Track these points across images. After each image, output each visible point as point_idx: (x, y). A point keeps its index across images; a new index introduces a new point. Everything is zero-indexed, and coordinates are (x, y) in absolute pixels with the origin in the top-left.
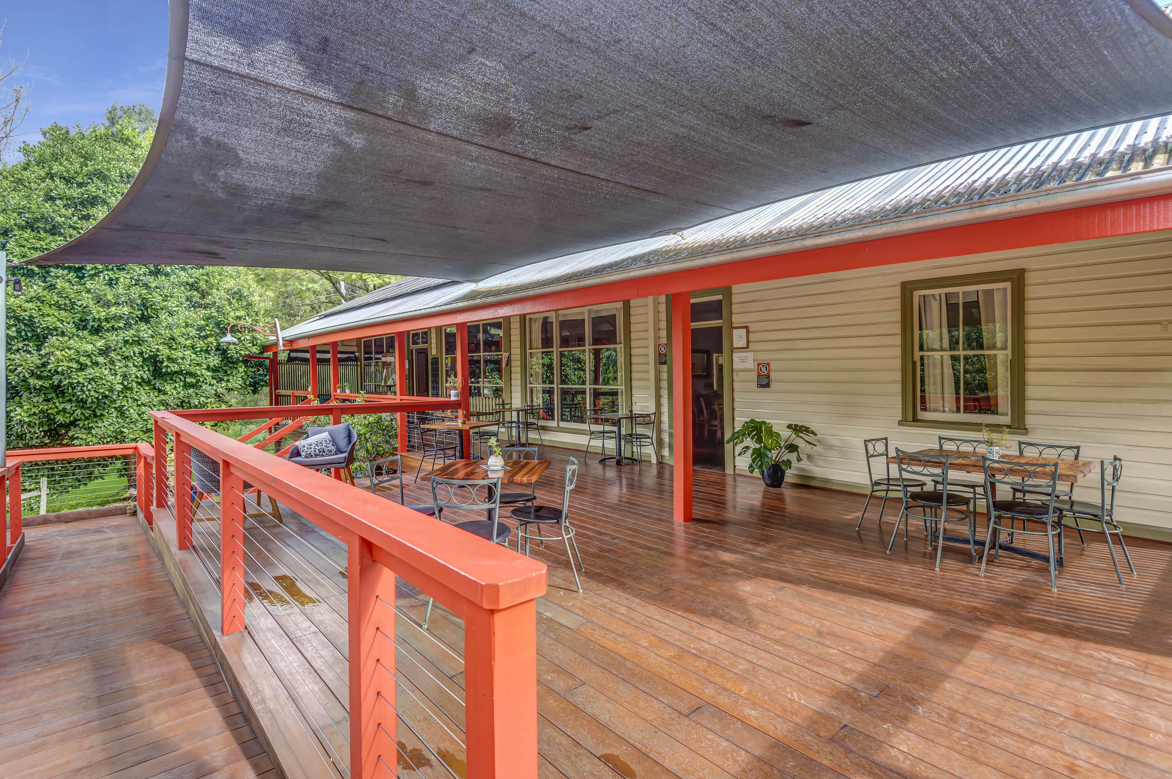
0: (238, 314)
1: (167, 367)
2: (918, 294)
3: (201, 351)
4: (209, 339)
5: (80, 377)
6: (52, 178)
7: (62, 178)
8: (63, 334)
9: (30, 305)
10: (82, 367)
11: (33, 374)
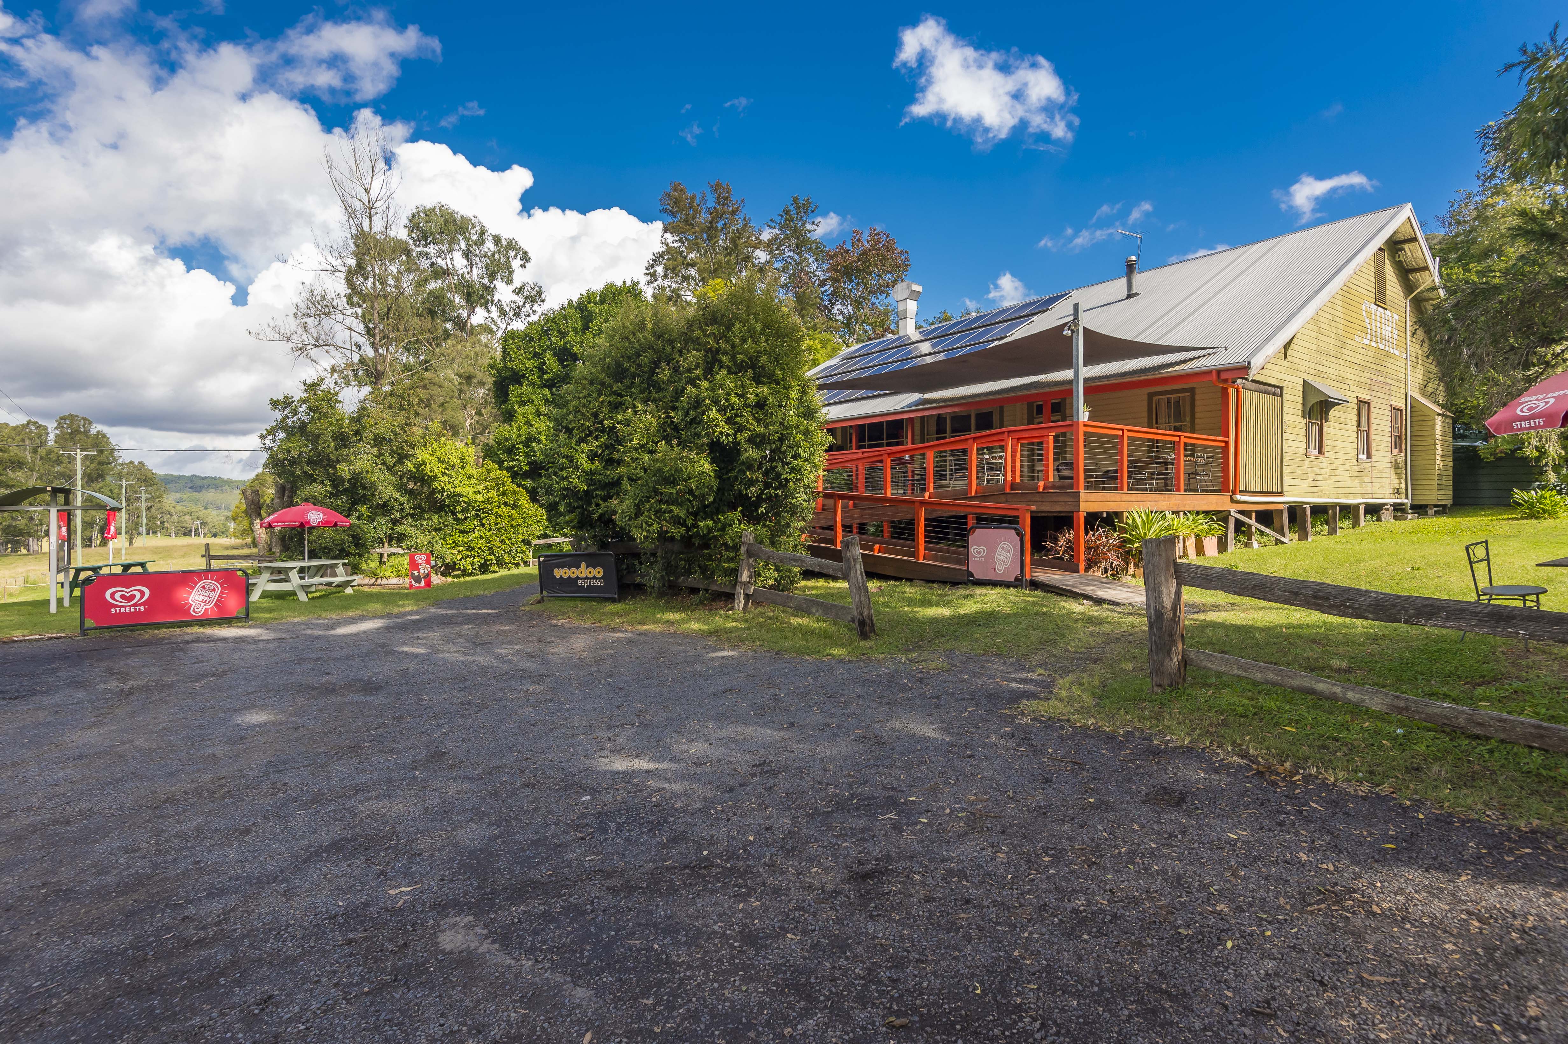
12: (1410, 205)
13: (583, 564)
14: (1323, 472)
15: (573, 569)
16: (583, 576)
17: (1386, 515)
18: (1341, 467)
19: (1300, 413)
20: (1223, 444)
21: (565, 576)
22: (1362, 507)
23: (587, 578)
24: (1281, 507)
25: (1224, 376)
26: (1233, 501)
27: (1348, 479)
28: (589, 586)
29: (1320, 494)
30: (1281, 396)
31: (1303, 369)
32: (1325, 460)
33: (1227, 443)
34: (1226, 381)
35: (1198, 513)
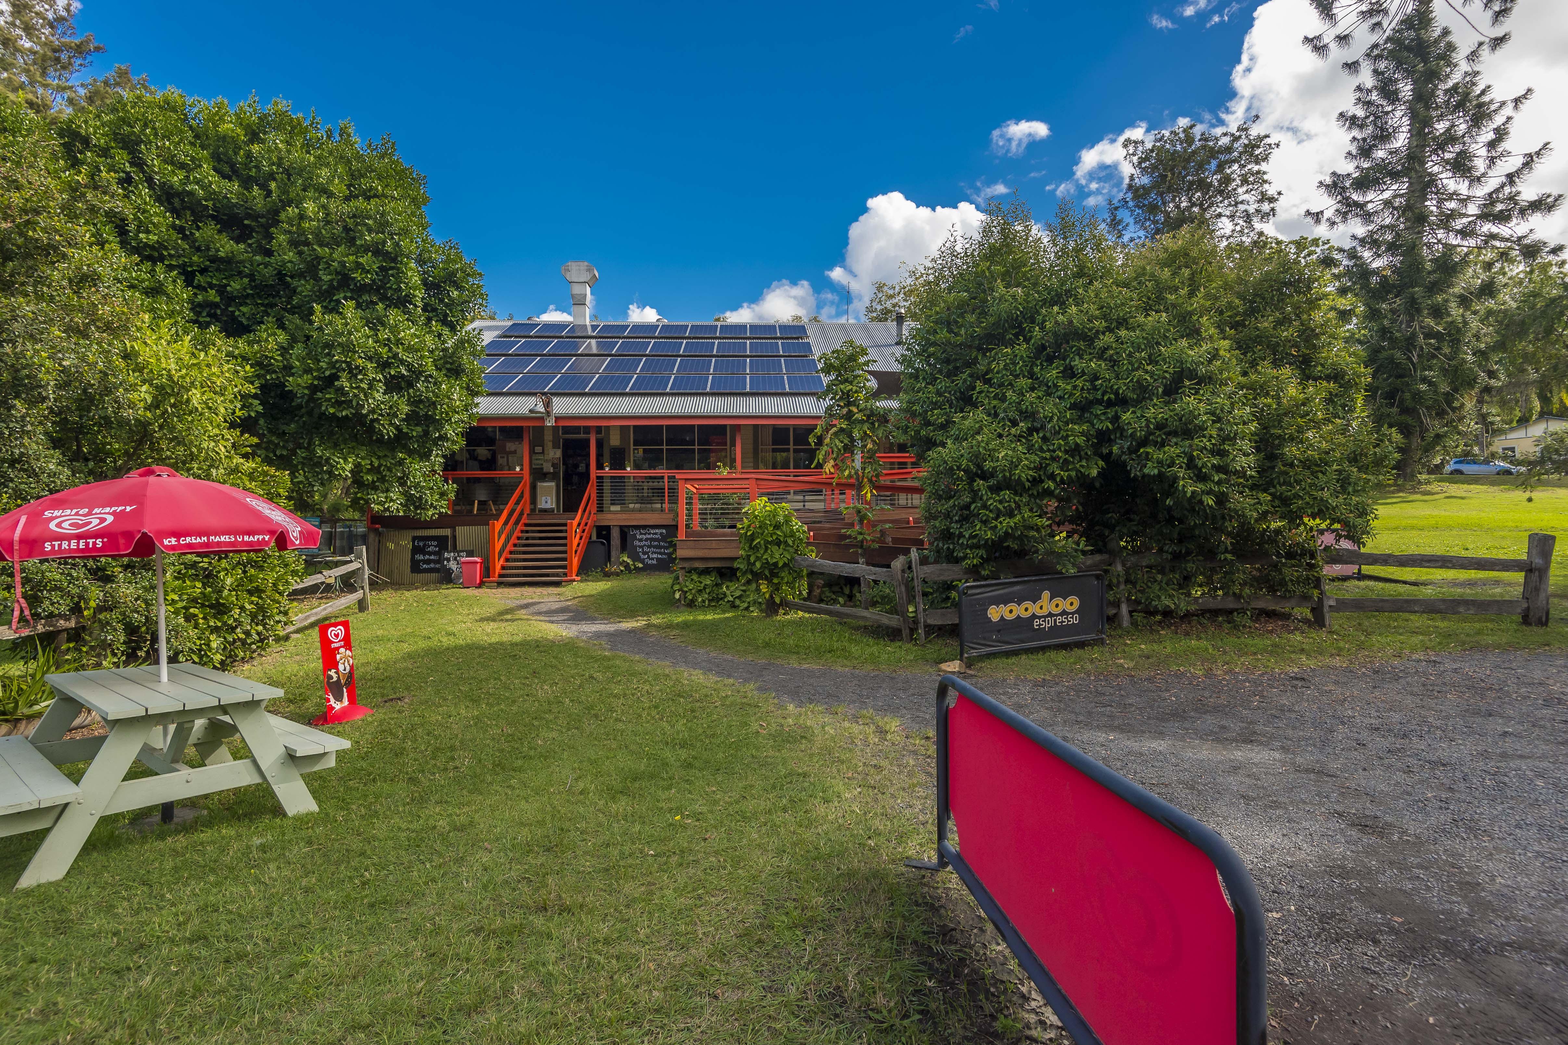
13: (1046, 594)
15: (1027, 604)
16: (1045, 612)
21: (1009, 617)
23: (1050, 615)
28: (1053, 628)
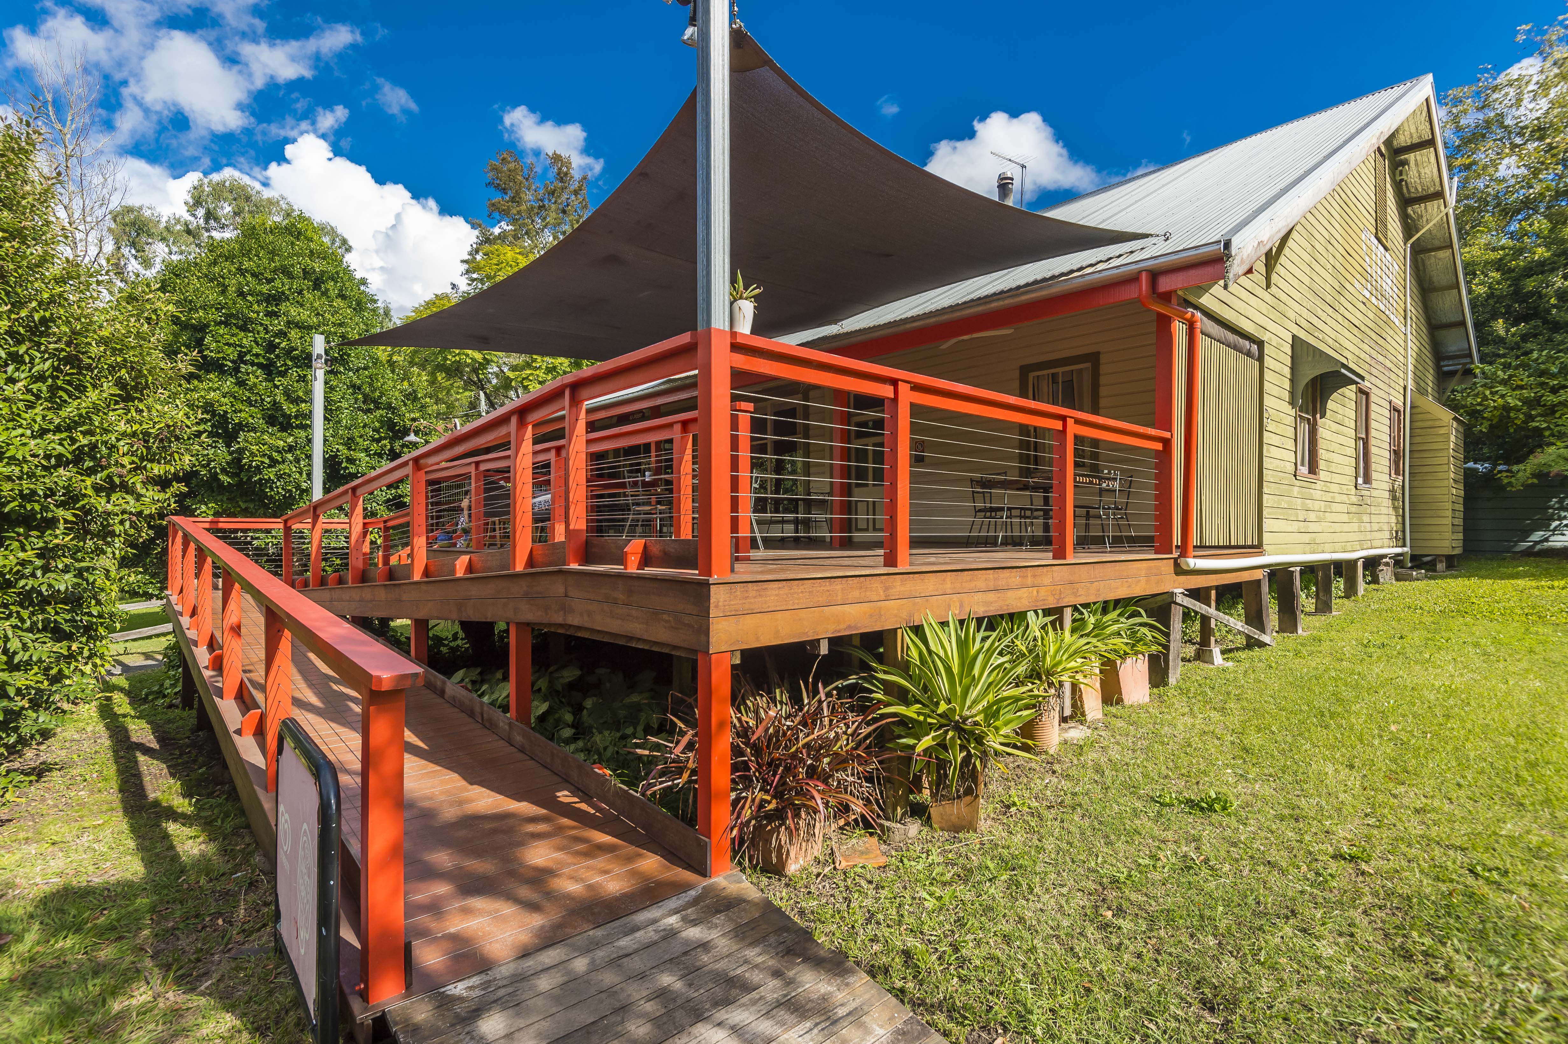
0: (412, 415)
1: (346, 468)
2: (1032, 375)
3: (375, 454)
4: (383, 442)
5: (270, 473)
6: (243, 274)
7: (254, 275)
8: (254, 430)
9: (226, 400)
10: (274, 463)
11: (223, 470)
12: (1430, 77)
14: (1317, 505)
17: (1386, 573)
18: (1338, 498)
19: (1286, 396)
20: (1159, 446)
22: (1360, 564)
24: (1259, 575)
25: (1165, 284)
26: (1179, 570)
27: (1345, 517)
29: (1313, 546)
30: (1261, 359)
31: (1292, 315)
32: (1319, 485)
33: (1167, 443)
34: (1166, 297)
35: (1106, 607)
